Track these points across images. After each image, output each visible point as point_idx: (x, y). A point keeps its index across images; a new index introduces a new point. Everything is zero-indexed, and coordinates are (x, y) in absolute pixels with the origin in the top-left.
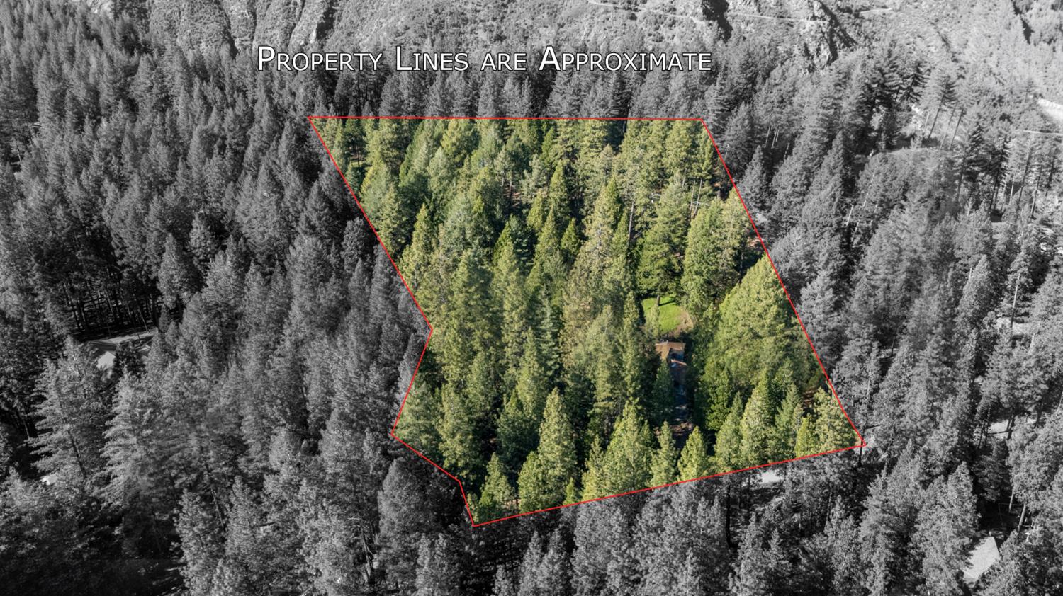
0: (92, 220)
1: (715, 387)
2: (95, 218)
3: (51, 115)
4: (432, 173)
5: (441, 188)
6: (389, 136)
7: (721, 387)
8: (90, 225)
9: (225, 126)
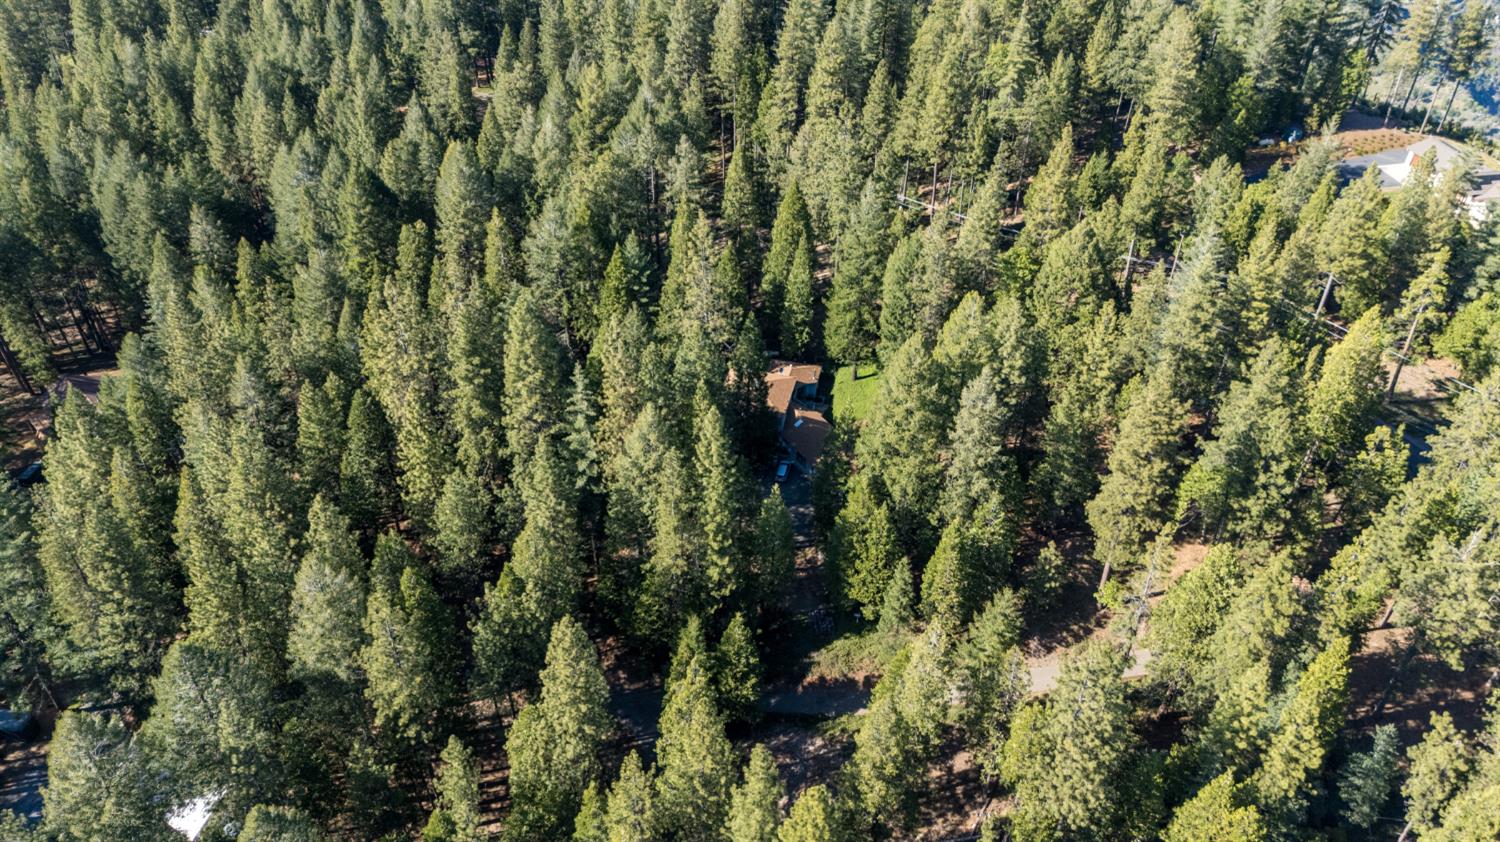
0: (79, 200)
1: (865, 532)
2: (82, 196)
3: (85, 25)
4: (537, 155)
5: (550, 178)
6: (521, 84)
7: (874, 535)
8: (77, 208)
9: (299, 55)
